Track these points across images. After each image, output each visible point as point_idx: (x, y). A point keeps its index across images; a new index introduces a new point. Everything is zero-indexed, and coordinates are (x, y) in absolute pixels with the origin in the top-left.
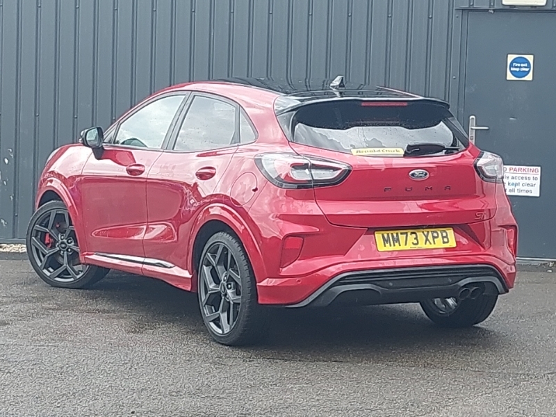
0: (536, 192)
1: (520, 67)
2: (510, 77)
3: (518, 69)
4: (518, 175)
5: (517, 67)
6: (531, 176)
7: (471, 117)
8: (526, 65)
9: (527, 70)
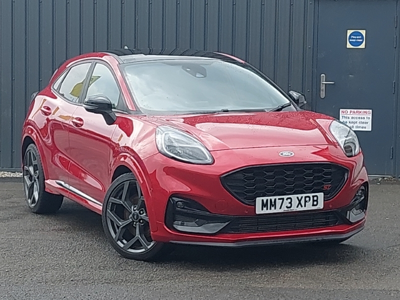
0: (369, 128)
1: (356, 39)
2: (349, 46)
3: (354, 40)
4: (356, 116)
5: (354, 39)
6: (365, 117)
7: (322, 75)
8: (360, 37)
9: (361, 40)
